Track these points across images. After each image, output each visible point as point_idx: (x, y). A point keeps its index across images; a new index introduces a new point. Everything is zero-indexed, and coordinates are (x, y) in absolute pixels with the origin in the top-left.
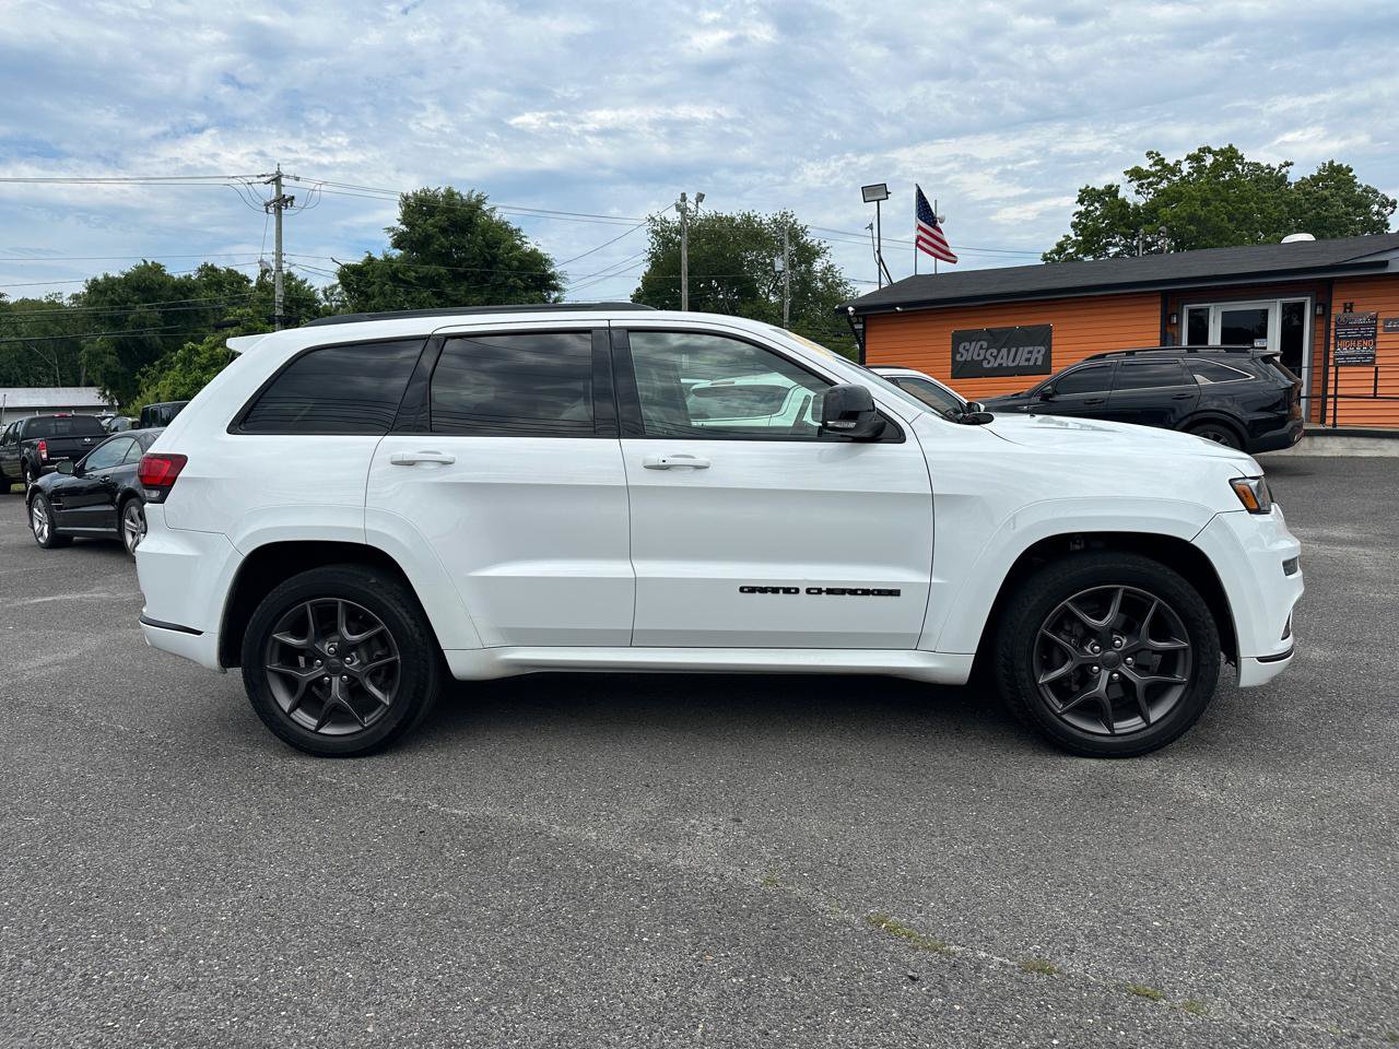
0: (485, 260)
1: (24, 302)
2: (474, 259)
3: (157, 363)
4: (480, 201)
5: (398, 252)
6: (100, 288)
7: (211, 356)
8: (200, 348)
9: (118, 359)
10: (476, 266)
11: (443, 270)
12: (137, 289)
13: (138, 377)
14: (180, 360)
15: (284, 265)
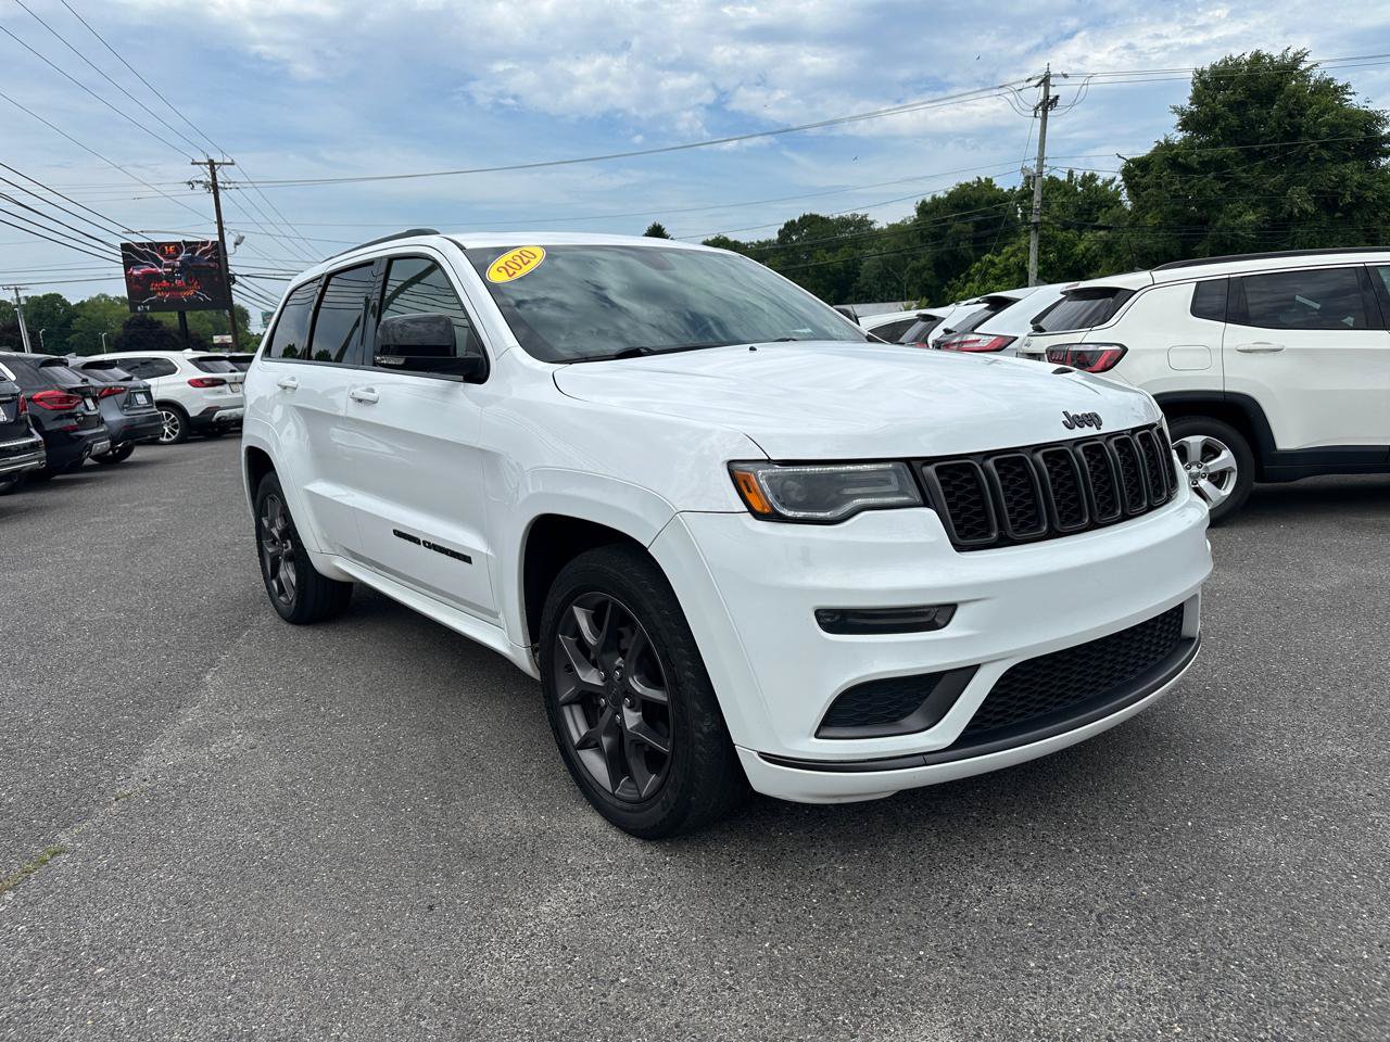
0: (1286, 132)
1: (892, 227)
2: (1272, 132)
3: (962, 275)
4: (1297, 60)
5: (1181, 135)
6: (926, 208)
7: (1005, 266)
8: (997, 261)
9: (933, 274)
10: (1275, 141)
11: (1231, 150)
12: (956, 207)
13: (946, 288)
14: (979, 271)
15: (1045, 170)
